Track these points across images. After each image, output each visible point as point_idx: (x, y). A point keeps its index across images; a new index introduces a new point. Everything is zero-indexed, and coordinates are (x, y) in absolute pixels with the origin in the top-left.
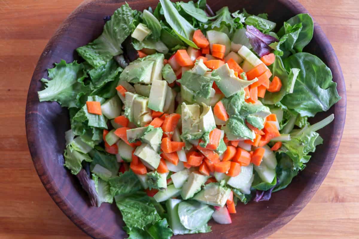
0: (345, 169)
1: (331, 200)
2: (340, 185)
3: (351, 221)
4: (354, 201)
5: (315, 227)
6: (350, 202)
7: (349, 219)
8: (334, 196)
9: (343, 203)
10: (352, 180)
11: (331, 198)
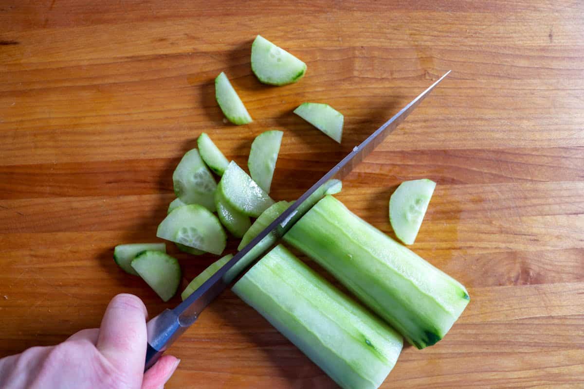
0: (542, 214)
1: (513, 280)
2: (532, 248)
3: (556, 321)
4: (561, 280)
5: (481, 338)
6: (553, 282)
7: (553, 318)
8: (520, 271)
9: (539, 286)
10: (558, 237)
11: (513, 275)
